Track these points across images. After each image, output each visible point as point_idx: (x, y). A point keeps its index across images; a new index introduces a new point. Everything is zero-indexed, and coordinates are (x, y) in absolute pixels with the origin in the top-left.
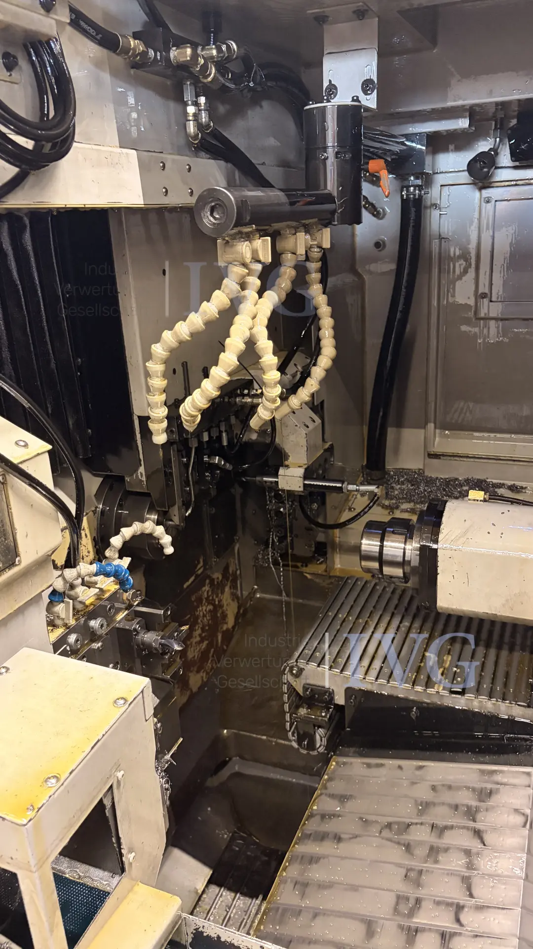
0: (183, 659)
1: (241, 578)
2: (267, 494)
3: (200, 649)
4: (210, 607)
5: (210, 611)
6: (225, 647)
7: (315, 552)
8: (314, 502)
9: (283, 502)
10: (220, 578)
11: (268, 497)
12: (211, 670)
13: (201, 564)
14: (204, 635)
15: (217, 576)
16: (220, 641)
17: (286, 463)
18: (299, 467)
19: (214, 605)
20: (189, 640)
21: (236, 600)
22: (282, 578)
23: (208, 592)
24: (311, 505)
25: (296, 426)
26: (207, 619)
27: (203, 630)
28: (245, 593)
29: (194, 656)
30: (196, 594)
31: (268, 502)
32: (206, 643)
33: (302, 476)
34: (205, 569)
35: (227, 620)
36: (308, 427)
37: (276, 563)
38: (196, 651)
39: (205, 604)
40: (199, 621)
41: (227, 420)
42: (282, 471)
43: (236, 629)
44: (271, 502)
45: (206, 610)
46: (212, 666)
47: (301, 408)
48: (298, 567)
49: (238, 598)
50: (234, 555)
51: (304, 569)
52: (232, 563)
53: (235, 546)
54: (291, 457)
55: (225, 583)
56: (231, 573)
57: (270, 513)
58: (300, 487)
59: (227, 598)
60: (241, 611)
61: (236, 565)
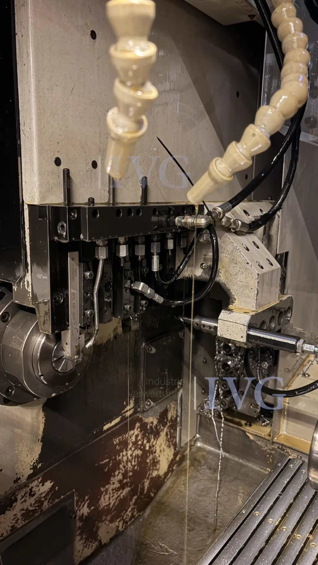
0: (92, 508)
1: (181, 425)
2: (217, 344)
3: (118, 497)
4: (139, 452)
5: (137, 456)
6: (153, 495)
7: (261, 413)
8: (266, 361)
9: (231, 355)
10: (155, 422)
11: (217, 347)
12: (130, 520)
13: (132, 405)
14: (125, 481)
15: (152, 420)
16: (146, 488)
17: (231, 307)
18: (245, 313)
19: (144, 450)
20: (104, 487)
21: (172, 447)
22: (222, 433)
23: (137, 436)
24: (261, 363)
25: (248, 263)
26: (131, 465)
27: (125, 475)
28: (185, 441)
29: (110, 504)
30: (121, 437)
31: (217, 353)
32: (127, 489)
33: (246, 324)
34: (135, 412)
35: (158, 466)
36: (262, 268)
37: (218, 417)
38: (111, 499)
39: (131, 449)
40: (121, 466)
42: (223, 315)
43: (168, 477)
44: (219, 352)
45: (131, 455)
46: (132, 514)
47: (258, 247)
48: (241, 425)
49: (175, 445)
50: (177, 401)
51: (248, 428)
52: (172, 409)
53: (178, 391)
54: (237, 300)
55: (160, 428)
56: (169, 418)
57: (217, 364)
58: (242, 337)
59: (161, 444)
60: (178, 459)
61: (177, 410)
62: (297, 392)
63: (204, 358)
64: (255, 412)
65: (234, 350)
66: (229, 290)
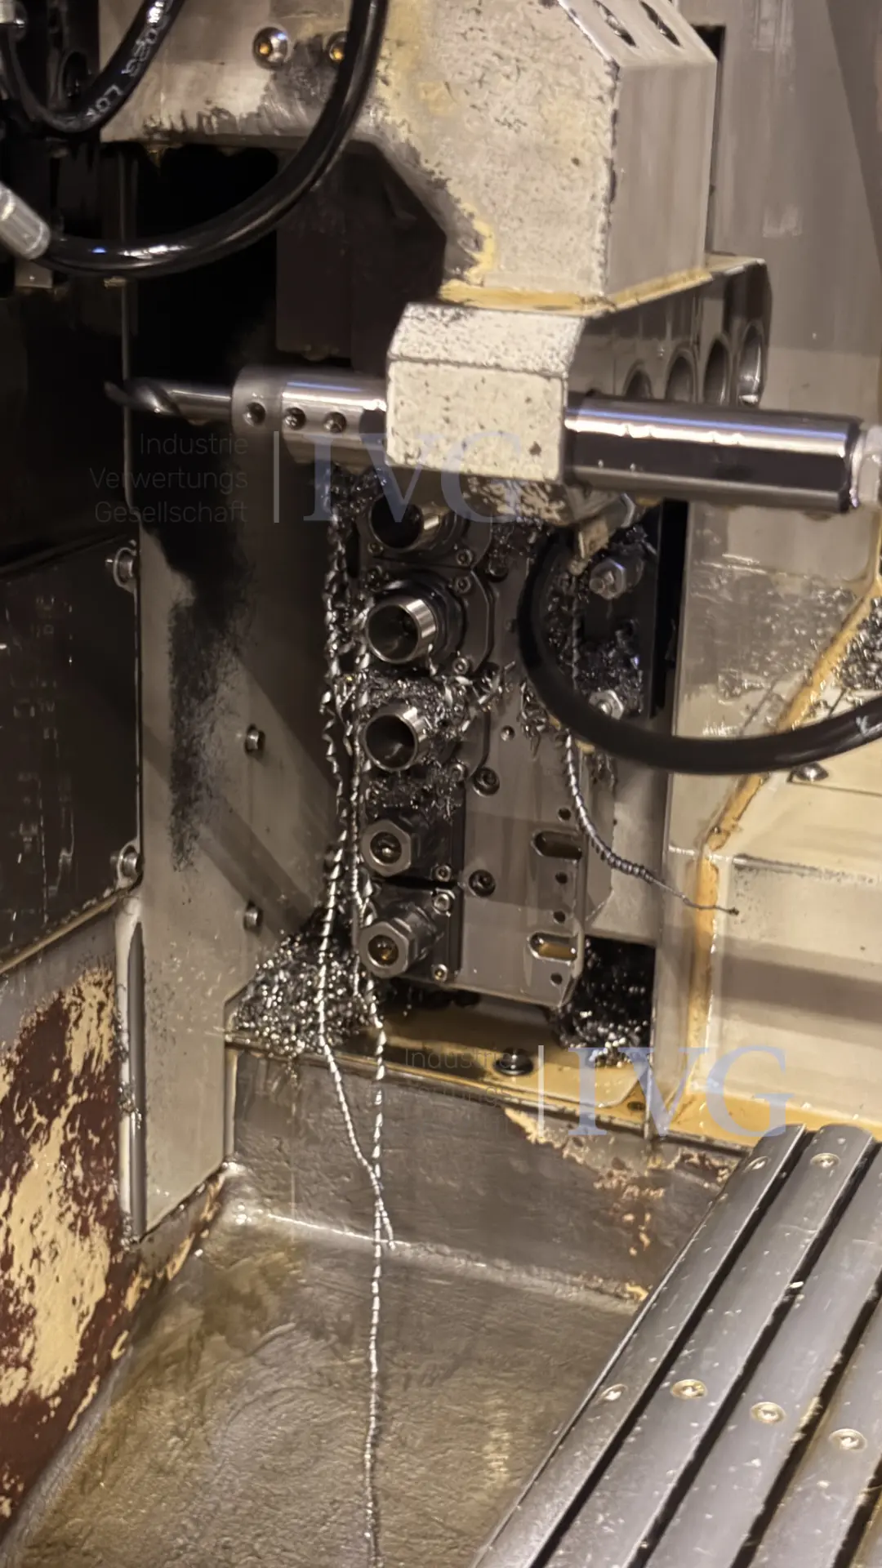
1: (142, 1106)
2: (331, 616)
7: (581, 995)
9: (416, 672)
11: (333, 637)
17: (451, 289)
18: (545, 309)
21: (98, 1233)
22: (379, 1121)
28: (164, 1196)
31: (335, 668)
33: (559, 366)
35: (27, 1344)
36: (627, 38)
37: (355, 1040)
42: (418, 331)
43: (85, 1404)
44: (349, 664)
48: (474, 1072)
49: (113, 1219)
50: (113, 966)
51: (514, 1081)
52: (90, 1013)
53: (115, 912)
54: (489, 245)
55: (28, 1121)
56: (76, 1067)
57: (338, 733)
58: (536, 450)
59: (38, 1215)
60: (131, 1299)
61: (115, 1022)
62: (862, 723)
63: (251, 729)
64: (557, 979)
65: (431, 639)
66: (441, 184)
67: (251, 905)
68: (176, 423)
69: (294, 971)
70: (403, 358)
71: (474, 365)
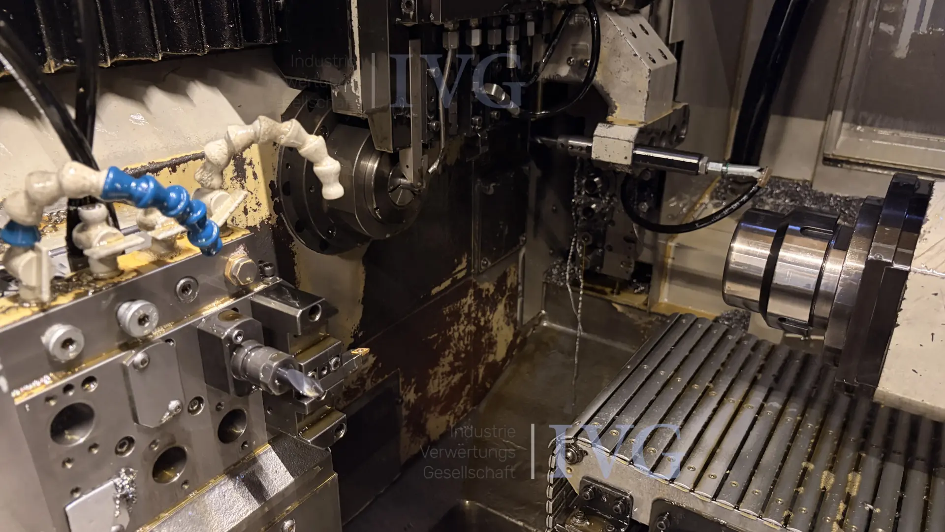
0: (420, 394)
1: (523, 296)
2: (575, 181)
3: (449, 383)
4: (473, 328)
5: (470, 333)
6: (488, 386)
7: (634, 276)
8: (645, 201)
9: (596, 196)
10: (492, 290)
11: (576, 186)
12: (463, 413)
13: (464, 264)
14: (456, 364)
15: (488, 286)
16: (481, 376)
17: (610, 118)
18: (631, 125)
19: (477, 325)
20: (432, 369)
21: (512, 325)
22: (580, 304)
23: (470, 306)
24: (638, 205)
25: (635, 55)
26: (464, 344)
27: (456, 356)
28: (527, 318)
29: (439, 392)
30: (451, 306)
31: (576, 194)
32: (458, 376)
33: (632, 139)
34: (468, 274)
35: (495, 349)
36: (654, 61)
37: (575, 284)
38: (441, 385)
39: (463, 322)
40: (452, 344)
41: (521, 24)
42: (600, 129)
43: (507, 364)
44: (579, 193)
45: (464, 331)
46: (465, 407)
47: (647, 33)
48: (606, 294)
49: (515, 322)
50: (517, 262)
51: (615, 296)
52: (512, 273)
53: (519, 250)
54: (618, 109)
55: (497, 298)
56: (509, 286)
57: (575, 210)
58: (626, 158)
59: (499, 320)
60: (518, 341)
61: (518, 276)
62: (697, 225)
63: (554, 206)
64: (627, 272)
65: (601, 188)
66: (608, 94)
67: (551, 249)
68: (543, 145)
69: (561, 265)
70: (596, 136)
71: (613, 138)
